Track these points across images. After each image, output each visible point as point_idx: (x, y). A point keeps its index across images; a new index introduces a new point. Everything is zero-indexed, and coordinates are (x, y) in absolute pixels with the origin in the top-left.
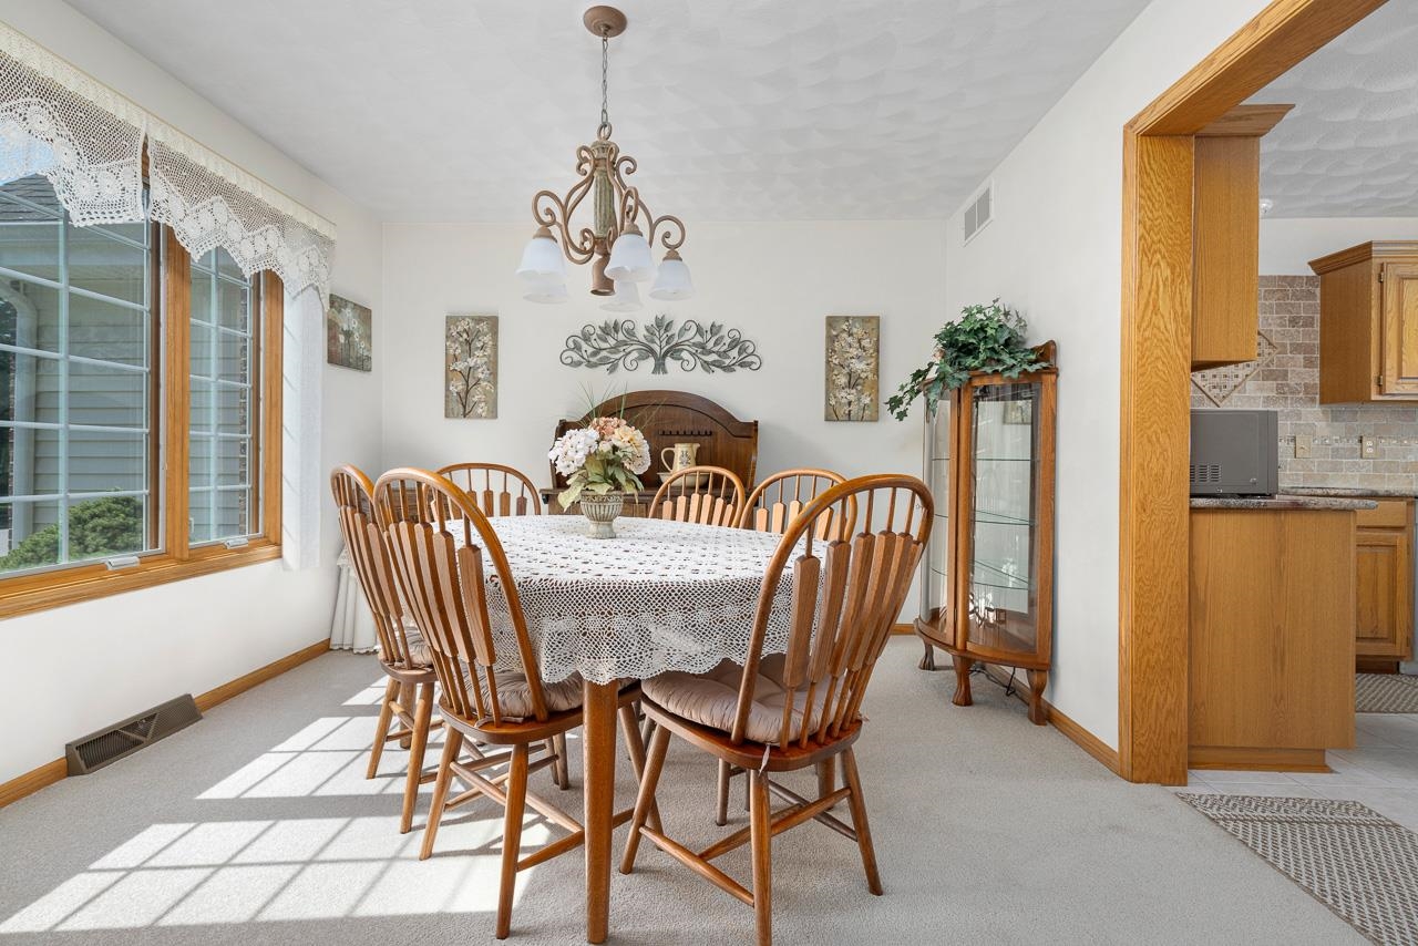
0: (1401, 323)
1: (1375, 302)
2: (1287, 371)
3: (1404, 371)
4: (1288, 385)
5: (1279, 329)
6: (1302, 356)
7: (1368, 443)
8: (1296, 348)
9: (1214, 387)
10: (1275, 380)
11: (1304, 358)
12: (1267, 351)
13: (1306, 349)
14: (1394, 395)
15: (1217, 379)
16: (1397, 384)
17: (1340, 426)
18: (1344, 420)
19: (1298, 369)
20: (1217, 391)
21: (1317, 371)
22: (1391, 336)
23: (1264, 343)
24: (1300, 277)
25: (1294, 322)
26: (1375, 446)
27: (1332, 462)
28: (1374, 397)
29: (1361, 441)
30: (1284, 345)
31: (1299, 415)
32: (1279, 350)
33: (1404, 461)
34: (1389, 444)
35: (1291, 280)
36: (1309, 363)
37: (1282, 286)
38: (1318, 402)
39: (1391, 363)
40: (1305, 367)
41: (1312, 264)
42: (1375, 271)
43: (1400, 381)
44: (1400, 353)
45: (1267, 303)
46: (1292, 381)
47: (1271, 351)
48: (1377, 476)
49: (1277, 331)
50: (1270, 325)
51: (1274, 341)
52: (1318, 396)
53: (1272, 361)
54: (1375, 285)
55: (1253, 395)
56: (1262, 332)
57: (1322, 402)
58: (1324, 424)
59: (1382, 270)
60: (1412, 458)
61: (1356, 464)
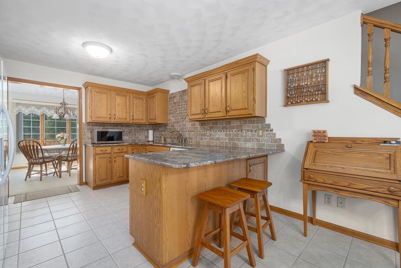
7: (208, 132)
9: (181, 118)
17: (203, 127)
27: (201, 138)
31: (195, 124)
34: (213, 133)
44: (191, 108)
48: (209, 142)
58: (199, 127)
60: (217, 136)
61: (206, 138)
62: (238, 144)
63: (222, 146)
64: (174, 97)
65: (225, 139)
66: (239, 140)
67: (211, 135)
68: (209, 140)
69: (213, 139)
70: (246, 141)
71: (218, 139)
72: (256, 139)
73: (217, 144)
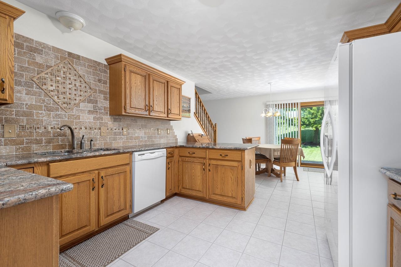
0: (131, 88)
1: (123, 78)
2: (97, 101)
3: (132, 105)
4: (98, 106)
5: (94, 83)
6: (103, 95)
7: (125, 130)
8: (101, 92)
9: (64, 103)
10: (93, 103)
11: (104, 96)
12: (89, 91)
13: (105, 93)
14: (129, 113)
15: (66, 100)
16: (130, 109)
17: (116, 123)
18: (117, 122)
19: (101, 100)
20: (65, 105)
21: (108, 102)
22: (128, 91)
23: (88, 87)
24: (102, 64)
25: (100, 81)
26: (127, 131)
27: (113, 137)
28: (123, 113)
29: (122, 129)
30: (96, 90)
31: (102, 119)
32: (94, 91)
33: (135, 136)
34: (131, 131)
35: (99, 64)
36: (105, 99)
37: (95, 65)
38: (109, 114)
39: (128, 101)
40: (104, 100)
41: (106, 60)
42: (123, 67)
43: (131, 108)
44: (131, 98)
45: (89, 70)
46: (99, 105)
47: (91, 91)
48: (127, 142)
49: (93, 83)
50: (90, 80)
51: (92, 87)
52: (109, 112)
53: (91, 95)
54: (123, 72)
55: (83, 109)
56: (87, 82)
57: (110, 115)
58: (111, 123)
59: (125, 67)
60: (136, 135)
61: (121, 138)
62: (155, 141)
63: (142, 145)
64: (39, 52)
65: (145, 137)
66: (155, 137)
67: (129, 134)
68: (127, 140)
69: (131, 138)
70: (160, 138)
71: (138, 138)
72: (166, 136)
73: (136, 143)
